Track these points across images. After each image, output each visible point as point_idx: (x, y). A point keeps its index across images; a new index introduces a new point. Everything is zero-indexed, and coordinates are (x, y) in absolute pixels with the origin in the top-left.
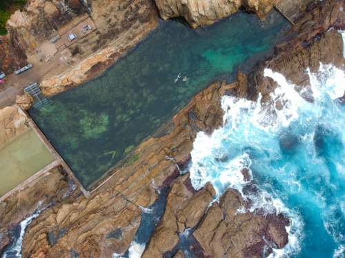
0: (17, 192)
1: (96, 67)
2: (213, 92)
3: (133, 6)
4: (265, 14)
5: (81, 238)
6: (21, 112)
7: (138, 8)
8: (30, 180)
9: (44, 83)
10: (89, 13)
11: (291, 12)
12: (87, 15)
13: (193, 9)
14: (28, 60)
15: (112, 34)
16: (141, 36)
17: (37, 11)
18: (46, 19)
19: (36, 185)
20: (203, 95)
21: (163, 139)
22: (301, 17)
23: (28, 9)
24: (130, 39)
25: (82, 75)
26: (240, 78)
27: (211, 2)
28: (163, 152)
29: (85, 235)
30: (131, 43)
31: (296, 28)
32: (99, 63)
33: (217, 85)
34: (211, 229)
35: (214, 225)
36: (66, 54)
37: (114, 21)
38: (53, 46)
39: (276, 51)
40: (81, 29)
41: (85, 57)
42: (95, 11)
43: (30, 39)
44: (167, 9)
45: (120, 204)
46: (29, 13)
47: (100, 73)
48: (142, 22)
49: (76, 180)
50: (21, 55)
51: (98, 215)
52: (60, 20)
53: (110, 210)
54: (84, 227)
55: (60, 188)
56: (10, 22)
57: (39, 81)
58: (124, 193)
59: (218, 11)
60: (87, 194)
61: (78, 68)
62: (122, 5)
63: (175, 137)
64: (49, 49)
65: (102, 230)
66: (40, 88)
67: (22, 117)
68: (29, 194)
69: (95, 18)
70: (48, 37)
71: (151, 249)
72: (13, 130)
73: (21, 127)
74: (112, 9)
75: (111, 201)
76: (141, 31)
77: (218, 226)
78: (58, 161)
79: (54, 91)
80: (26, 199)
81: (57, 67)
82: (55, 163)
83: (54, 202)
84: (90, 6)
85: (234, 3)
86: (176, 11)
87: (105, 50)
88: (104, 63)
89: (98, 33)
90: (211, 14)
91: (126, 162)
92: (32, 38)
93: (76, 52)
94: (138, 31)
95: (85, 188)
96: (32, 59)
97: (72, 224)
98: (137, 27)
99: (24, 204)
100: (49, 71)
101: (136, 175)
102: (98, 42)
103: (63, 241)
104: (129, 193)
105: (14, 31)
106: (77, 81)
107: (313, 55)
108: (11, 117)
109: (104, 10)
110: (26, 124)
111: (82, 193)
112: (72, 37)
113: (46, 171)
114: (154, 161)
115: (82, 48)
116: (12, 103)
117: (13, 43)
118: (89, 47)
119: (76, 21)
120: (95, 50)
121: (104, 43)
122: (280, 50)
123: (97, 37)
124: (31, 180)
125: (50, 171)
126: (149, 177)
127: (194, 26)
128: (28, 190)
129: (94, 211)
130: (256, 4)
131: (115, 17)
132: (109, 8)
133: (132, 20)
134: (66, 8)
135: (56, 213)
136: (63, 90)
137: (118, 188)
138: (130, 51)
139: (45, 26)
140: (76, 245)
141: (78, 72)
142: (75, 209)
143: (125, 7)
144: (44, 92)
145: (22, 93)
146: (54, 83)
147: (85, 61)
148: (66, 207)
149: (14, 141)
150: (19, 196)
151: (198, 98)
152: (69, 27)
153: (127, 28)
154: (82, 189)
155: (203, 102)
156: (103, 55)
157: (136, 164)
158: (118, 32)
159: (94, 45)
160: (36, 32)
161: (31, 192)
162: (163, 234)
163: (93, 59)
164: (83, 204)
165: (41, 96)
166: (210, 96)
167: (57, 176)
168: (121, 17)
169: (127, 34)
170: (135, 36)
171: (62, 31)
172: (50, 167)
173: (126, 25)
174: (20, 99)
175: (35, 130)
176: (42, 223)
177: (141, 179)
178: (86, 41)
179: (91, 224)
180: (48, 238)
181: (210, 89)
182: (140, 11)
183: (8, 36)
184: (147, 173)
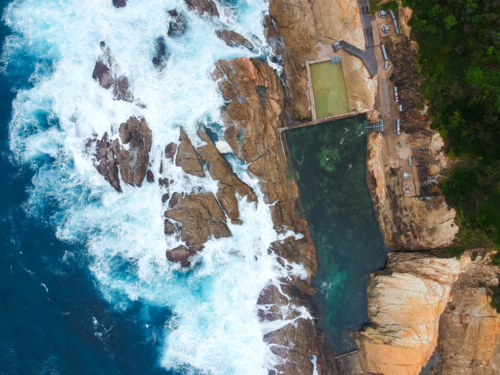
0: (307, 80)
1: (374, 181)
2: (311, 262)
3: (410, 233)
4: (355, 337)
5: (252, 112)
6: (365, 110)
7: (407, 236)
8: (312, 94)
9: (380, 137)
10: (419, 197)
11: (347, 362)
12: (418, 194)
13: (385, 279)
14: (404, 133)
15: (395, 206)
16: (383, 228)
17: (437, 158)
18: (428, 163)
19: (305, 96)
20: (312, 253)
21: (293, 205)
22: (338, 369)
23: (441, 153)
24: (385, 218)
25: (373, 168)
26: (312, 289)
27: (384, 296)
28: (283, 199)
29: (252, 115)
30: (381, 218)
31: (331, 358)
32: (376, 186)
33: (315, 268)
34: (210, 206)
35: (211, 210)
36: (395, 164)
37: (405, 213)
38: (406, 158)
39: (320, 331)
40: (410, 185)
41: (386, 177)
42: (418, 202)
43: (419, 143)
44: (395, 259)
45: (261, 150)
46: (438, 153)
47: (369, 182)
48: (394, 234)
49: (294, 127)
50: (410, 131)
51: (261, 131)
52: (423, 173)
53: (261, 141)
54: (258, 117)
55: (295, 112)
56: (438, 135)
57: (383, 134)
58: (268, 157)
59: (375, 300)
60: (281, 130)
61: (380, 168)
62: (414, 225)
63: (290, 214)
64: (405, 153)
65: (249, 128)
66: (378, 132)
67: (361, 109)
68: (301, 88)
69: (413, 199)
70: (414, 157)
71: (218, 156)
72: (355, 98)
73: (355, 105)
74: (414, 216)
75: (266, 145)
76: (387, 229)
77: (209, 213)
78: (315, 120)
79: (371, 141)
80: (299, 84)
81: (388, 152)
82: (314, 117)
83: (286, 103)
84: (424, 200)
85: (375, 316)
86: (390, 265)
87: (384, 195)
88: (374, 189)
89: (400, 196)
90: (375, 292)
91: (290, 168)
92: (419, 145)
93: (393, 172)
94: (388, 227)
95: (285, 131)
96: (404, 137)
97: (264, 109)
98: (391, 228)
99: (296, 80)
100: (387, 145)
101: (276, 171)
102: (394, 193)
103: (255, 97)
104: (265, 160)
105: (430, 134)
106: (370, 162)
107: (302, 358)
108: (365, 102)
109: (415, 209)
110: (355, 110)
111: (283, 126)
112: (406, 175)
113: (312, 108)
114: (280, 189)
115: (394, 178)
116: (376, 107)
117: (422, 129)
118: (392, 183)
119: (418, 184)
120: (388, 187)
121: (390, 197)
122: (319, 334)
123: (397, 193)
124: (310, 95)
125: (310, 112)
126: (270, 180)
127: (372, 275)
128: (305, 88)
129: (265, 130)
130: (366, 334)
131: (407, 215)
132: (416, 214)
133: (399, 227)
134: (430, 181)
135: (278, 102)
136: (369, 148)
137: (274, 154)
138: (375, 214)
139: (423, 159)
140: (248, 105)
141: (376, 166)
142: (274, 117)
143: (411, 226)
144: (373, 133)
145: (380, 117)
146: (376, 144)
147: (383, 175)
148: (279, 111)
149: (347, 95)
150: (304, 80)
151: (312, 248)
152: (416, 176)
153: (394, 220)
154: (286, 128)
155: (307, 250)
156: (381, 191)
157: (284, 176)
158: (395, 212)
159: (392, 188)
160: (422, 150)
161: (302, 90)
162: (224, 171)
163: (381, 183)
164: (275, 124)
165: (371, 130)
166: (309, 257)
167: (305, 115)
168: (405, 220)
169: (390, 218)
170: (386, 223)
171: (415, 170)
172: (314, 112)
173: (397, 221)
174: (376, 114)
175: (347, 114)
176: (276, 88)
177: (272, 173)
178: (398, 184)
179: (258, 123)
180: (263, 87)
181: (315, 261)
182: (403, 236)
183: (429, 129)
184: (274, 180)
